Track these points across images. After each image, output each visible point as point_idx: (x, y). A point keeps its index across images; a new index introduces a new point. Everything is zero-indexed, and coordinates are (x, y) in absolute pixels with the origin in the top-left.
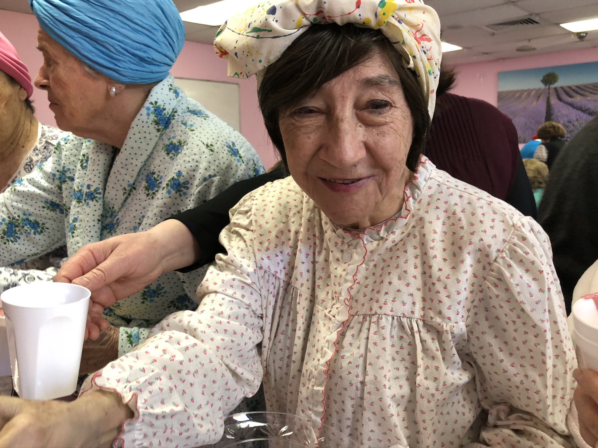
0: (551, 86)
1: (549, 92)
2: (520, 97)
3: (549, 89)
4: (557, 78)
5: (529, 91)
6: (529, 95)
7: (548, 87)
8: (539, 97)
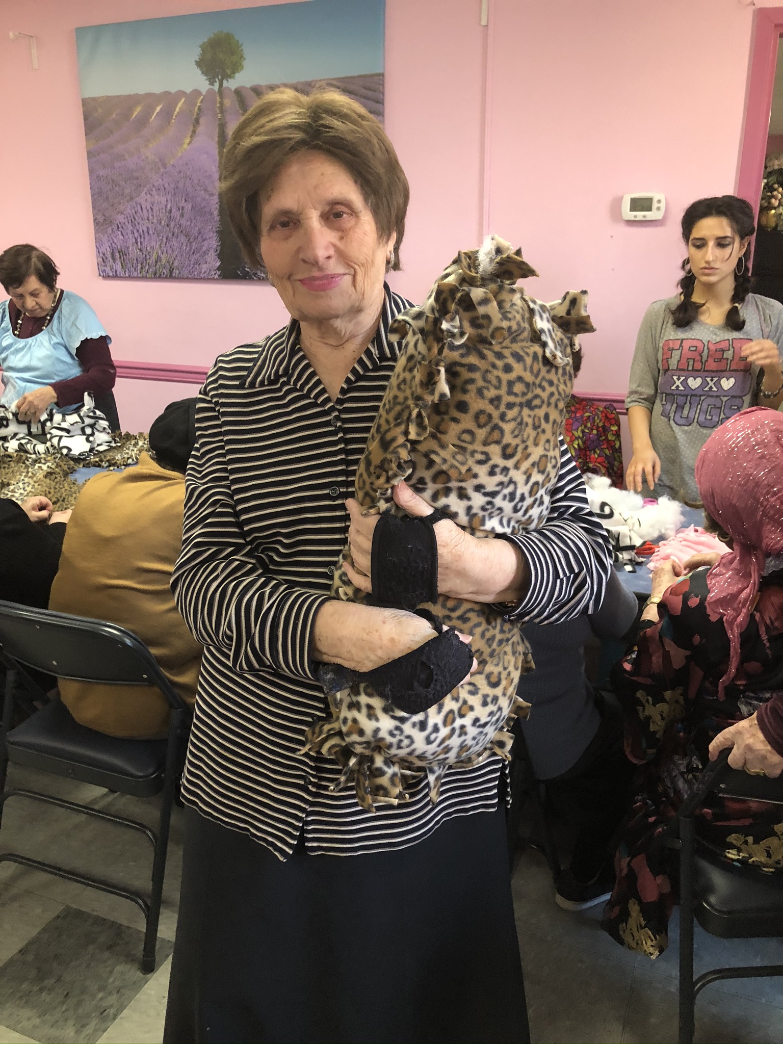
0: (225, 84)
1: (222, 103)
2: (143, 121)
3: (221, 92)
4: (242, 57)
5: (170, 99)
6: (167, 114)
7: (216, 86)
8: (197, 121)
